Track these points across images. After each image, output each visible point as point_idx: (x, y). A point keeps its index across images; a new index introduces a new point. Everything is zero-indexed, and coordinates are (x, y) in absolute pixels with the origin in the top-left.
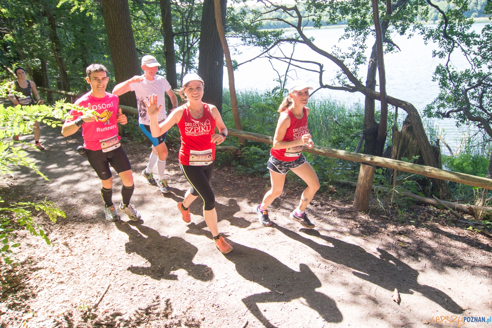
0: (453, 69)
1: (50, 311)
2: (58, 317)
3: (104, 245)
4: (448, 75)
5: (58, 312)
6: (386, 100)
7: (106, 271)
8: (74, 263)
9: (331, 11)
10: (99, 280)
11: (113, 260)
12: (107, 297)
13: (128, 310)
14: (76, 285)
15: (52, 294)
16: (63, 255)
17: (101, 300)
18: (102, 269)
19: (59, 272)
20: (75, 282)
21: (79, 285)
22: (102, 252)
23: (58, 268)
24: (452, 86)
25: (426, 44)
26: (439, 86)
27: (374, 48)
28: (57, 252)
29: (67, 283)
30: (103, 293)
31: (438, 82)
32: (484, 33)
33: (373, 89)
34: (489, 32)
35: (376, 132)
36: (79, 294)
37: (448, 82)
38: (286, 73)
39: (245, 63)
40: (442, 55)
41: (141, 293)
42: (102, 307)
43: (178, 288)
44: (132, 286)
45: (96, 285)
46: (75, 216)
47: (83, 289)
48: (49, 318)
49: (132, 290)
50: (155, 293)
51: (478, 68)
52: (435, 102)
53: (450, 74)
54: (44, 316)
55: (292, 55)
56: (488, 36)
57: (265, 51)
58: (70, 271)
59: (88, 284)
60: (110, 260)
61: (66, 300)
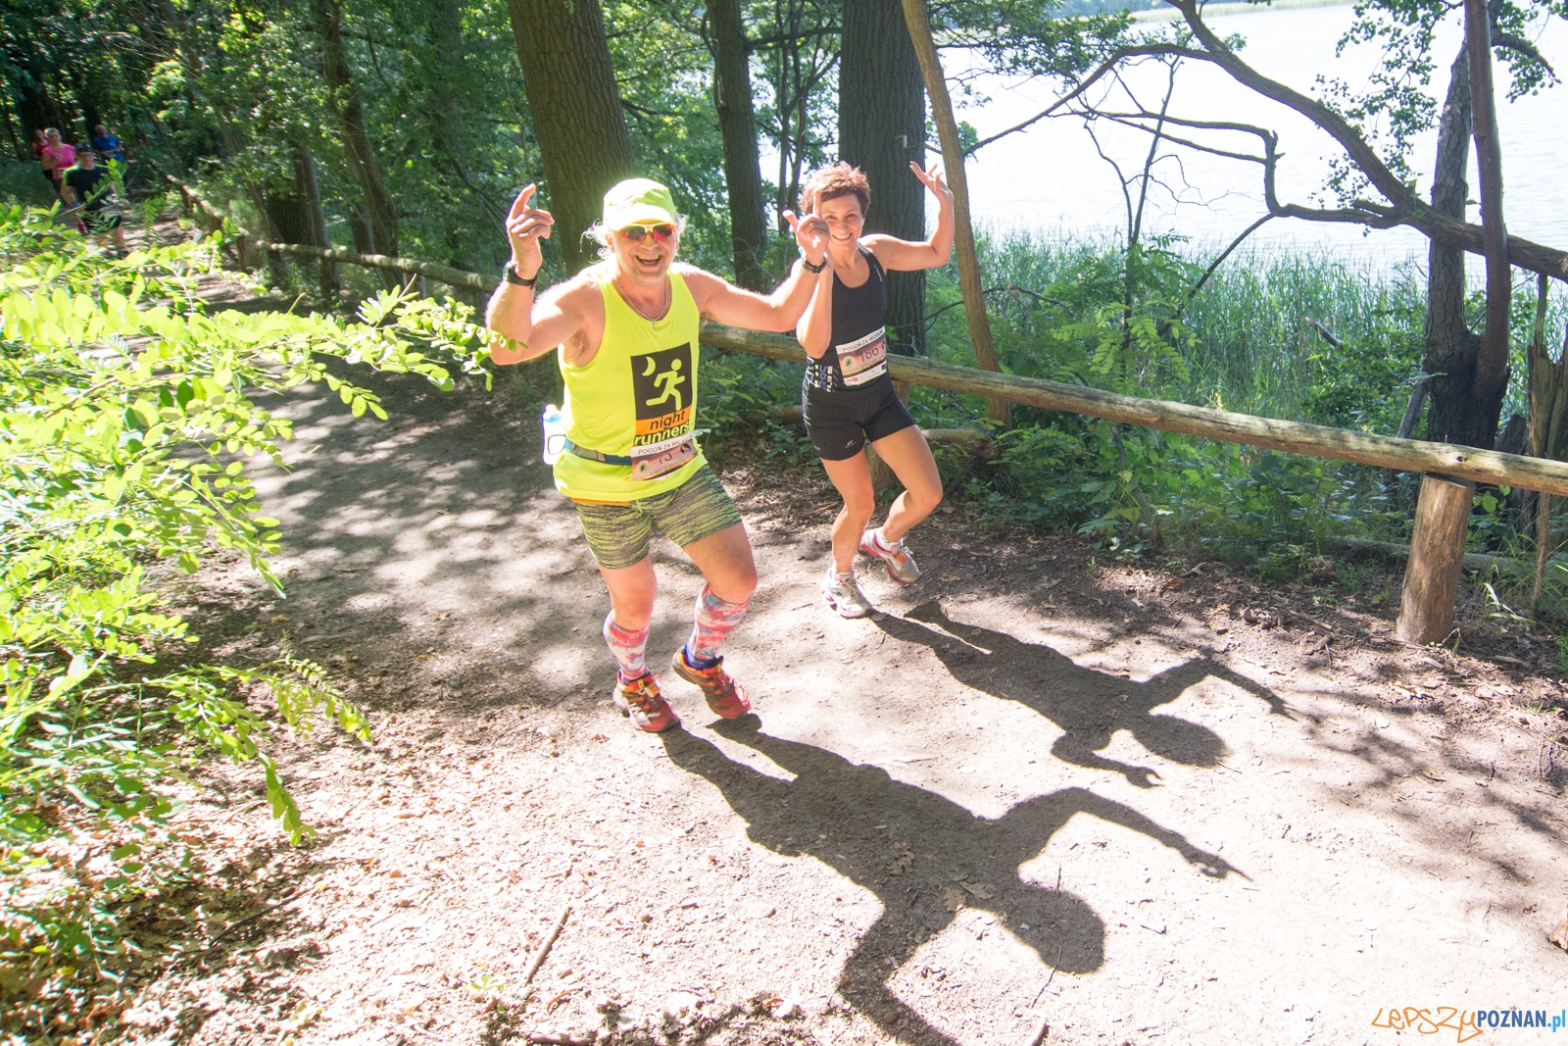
1: (373, 1000)
2: (401, 1020)
3: (544, 777)
5: (399, 1004)
6: (1505, 252)
7: (553, 862)
8: (444, 840)
10: (533, 896)
11: (574, 827)
12: (562, 950)
13: (637, 995)
14: (454, 913)
15: (376, 944)
16: (405, 811)
17: (543, 960)
18: (541, 858)
19: (393, 869)
20: (450, 901)
21: (466, 912)
22: (536, 801)
23: (391, 858)
27: (1457, 67)
28: (385, 803)
29: (424, 906)
30: (548, 939)
33: (1459, 214)
35: (1471, 369)
36: (467, 941)
38: (1147, 170)
39: (1001, 135)
41: (677, 936)
42: (548, 984)
43: (801, 917)
44: (646, 911)
45: (521, 911)
46: (439, 682)
47: (480, 925)
48: (369, 1023)
49: (645, 927)
50: (723, 934)
54: (353, 1017)
55: (1166, 103)
57: (1070, 90)
58: (431, 866)
59: (495, 908)
60: (564, 825)
61: (422, 961)
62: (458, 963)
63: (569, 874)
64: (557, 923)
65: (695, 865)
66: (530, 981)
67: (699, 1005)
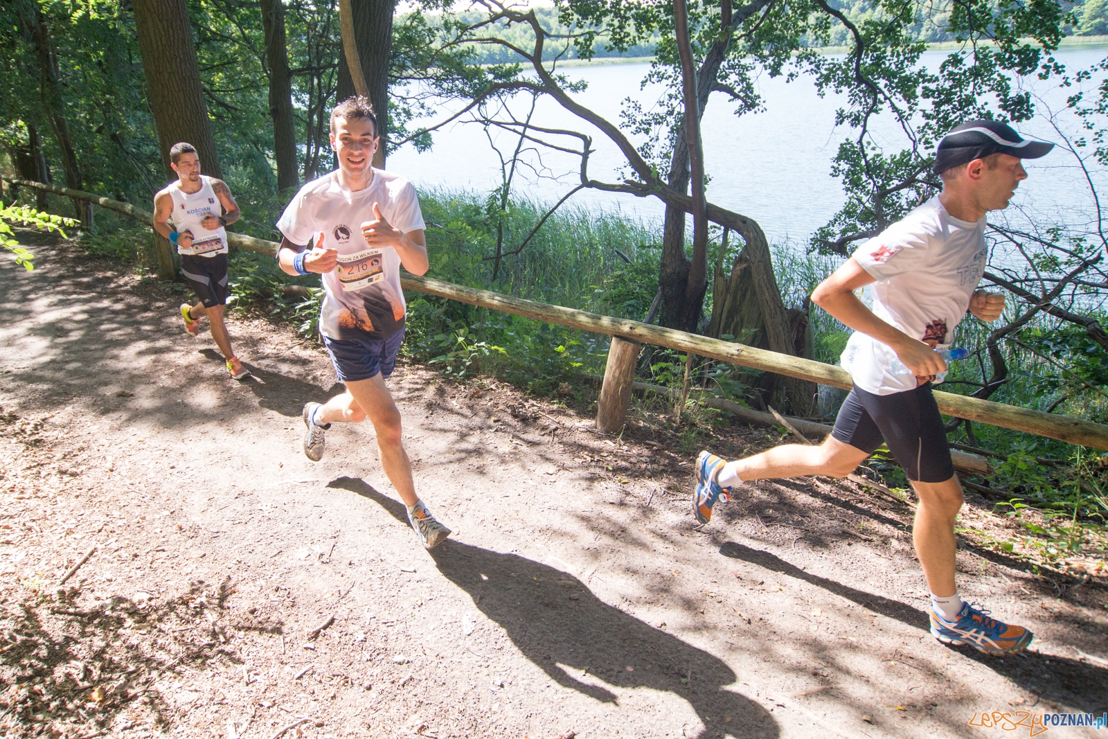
0: (873, 149)
3: (102, 481)
4: (863, 163)
7: (93, 525)
8: (38, 511)
9: (616, 23)
10: (77, 541)
12: (85, 569)
14: (33, 548)
16: (21, 497)
18: (88, 523)
19: (5, 525)
20: (32, 542)
21: (39, 548)
22: (94, 494)
24: (870, 187)
25: (822, 95)
26: (844, 186)
28: (10, 492)
29: (17, 544)
30: (79, 563)
31: (842, 177)
32: (945, 73)
33: (682, 190)
34: (956, 71)
36: (36, 562)
37: (864, 178)
38: (515, 156)
40: (856, 120)
41: (149, 565)
43: (219, 559)
44: (136, 552)
45: (69, 549)
47: (45, 555)
49: (133, 560)
50: (174, 565)
51: (927, 148)
52: (836, 220)
53: (866, 162)
56: (954, 80)
58: (27, 524)
59: (56, 547)
60: (105, 507)
61: (9, 570)
62: (28, 572)
63: (100, 531)
64: (86, 555)
65: (170, 529)
66: (63, 583)
67: (150, 599)
